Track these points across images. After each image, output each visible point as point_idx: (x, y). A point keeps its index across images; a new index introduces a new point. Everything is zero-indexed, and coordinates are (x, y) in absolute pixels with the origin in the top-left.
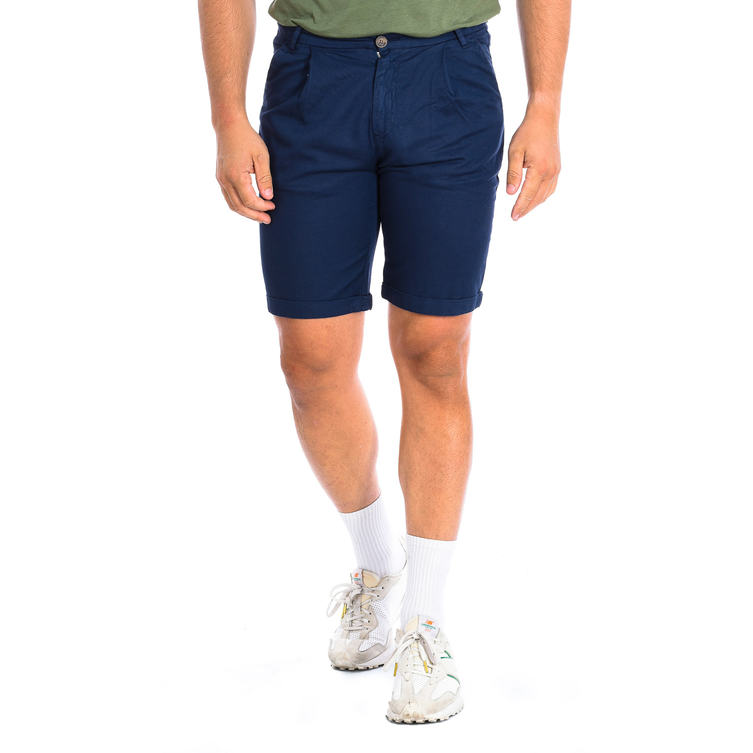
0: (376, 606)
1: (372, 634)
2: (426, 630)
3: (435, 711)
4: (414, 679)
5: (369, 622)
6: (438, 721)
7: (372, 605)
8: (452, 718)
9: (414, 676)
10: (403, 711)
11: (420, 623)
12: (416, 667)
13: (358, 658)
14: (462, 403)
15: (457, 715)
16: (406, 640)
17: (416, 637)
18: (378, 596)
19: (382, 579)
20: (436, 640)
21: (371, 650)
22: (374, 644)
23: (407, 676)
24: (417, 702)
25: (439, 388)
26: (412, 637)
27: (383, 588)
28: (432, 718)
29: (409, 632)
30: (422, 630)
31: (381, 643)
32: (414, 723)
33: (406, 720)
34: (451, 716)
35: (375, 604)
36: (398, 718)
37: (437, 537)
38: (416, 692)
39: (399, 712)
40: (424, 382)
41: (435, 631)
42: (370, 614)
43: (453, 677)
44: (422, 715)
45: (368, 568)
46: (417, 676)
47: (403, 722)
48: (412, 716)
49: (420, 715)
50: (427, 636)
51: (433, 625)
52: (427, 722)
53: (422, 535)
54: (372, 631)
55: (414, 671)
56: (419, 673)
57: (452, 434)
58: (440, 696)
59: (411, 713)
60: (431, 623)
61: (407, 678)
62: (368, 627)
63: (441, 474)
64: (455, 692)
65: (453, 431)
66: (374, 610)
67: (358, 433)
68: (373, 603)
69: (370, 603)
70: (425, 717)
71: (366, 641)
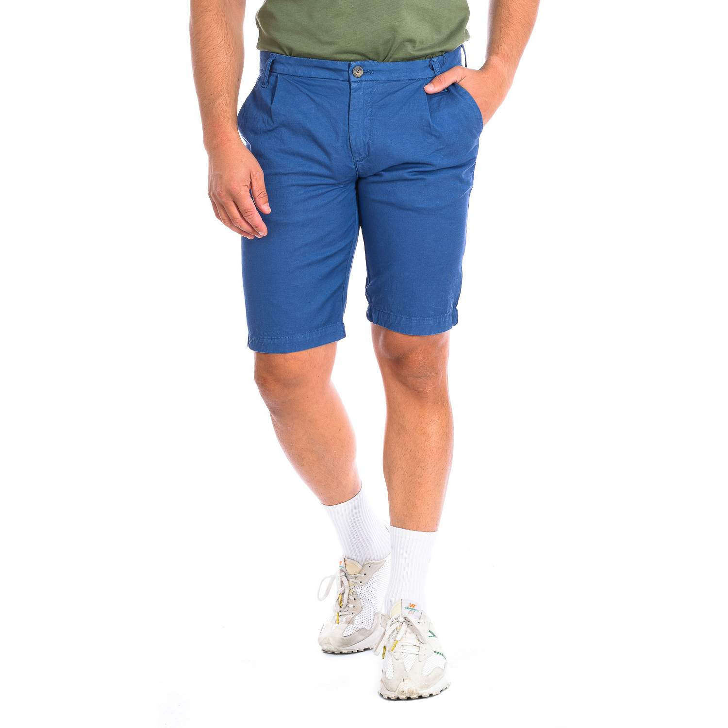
0: (360, 592)
1: (357, 618)
2: (409, 613)
3: (427, 687)
4: (404, 658)
5: (354, 607)
6: (431, 695)
7: (356, 591)
8: (443, 692)
9: (403, 655)
10: (398, 688)
11: (404, 607)
12: (404, 647)
13: (341, 642)
14: (441, 401)
15: (447, 689)
16: (393, 623)
17: (401, 619)
18: (361, 582)
19: (363, 566)
20: (420, 621)
21: (355, 634)
22: (358, 629)
23: (397, 655)
24: (410, 679)
25: (418, 388)
26: (397, 620)
27: (365, 574)
28: (425, 693)
29: (394, 616)
30: (406, 613)
31: (366, 627)
32: (409, 699)
33: (401, 697)
34: (442, 690)
35: (358, 590)
36: (393, 695)
37: (418, 529)
38: (408, 669)
39: (394, 690)
40: (403, 381)
41: (419, 614)
42: (355, 599)
43: (440, 653)
44: (416, 691)
45: (350, 557)
46: (406, 655)
47: (398, 699)
48: (407, 692)
49: (415, 691)
50: (411, 618)
51: (415, 608)
52: (421, 697)
53: (403, 526)
54: (357, 616)
55: (403, 651)
56: (408, 652)
57: (432, 431)
58: (431, 672)
59: (406, 691)
60: (413, 606)
61: (398, 658)
62: (353, 612)
63: (420, 469)
64: (443, 667)
65: (433, 429)
66: (358, 595)
67: (331, 440)
68: (356, 589)
69: (353, 589)
70: (419, 692)
71: (351, 626)
